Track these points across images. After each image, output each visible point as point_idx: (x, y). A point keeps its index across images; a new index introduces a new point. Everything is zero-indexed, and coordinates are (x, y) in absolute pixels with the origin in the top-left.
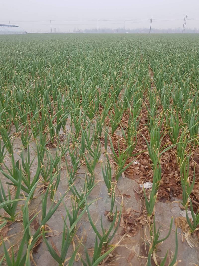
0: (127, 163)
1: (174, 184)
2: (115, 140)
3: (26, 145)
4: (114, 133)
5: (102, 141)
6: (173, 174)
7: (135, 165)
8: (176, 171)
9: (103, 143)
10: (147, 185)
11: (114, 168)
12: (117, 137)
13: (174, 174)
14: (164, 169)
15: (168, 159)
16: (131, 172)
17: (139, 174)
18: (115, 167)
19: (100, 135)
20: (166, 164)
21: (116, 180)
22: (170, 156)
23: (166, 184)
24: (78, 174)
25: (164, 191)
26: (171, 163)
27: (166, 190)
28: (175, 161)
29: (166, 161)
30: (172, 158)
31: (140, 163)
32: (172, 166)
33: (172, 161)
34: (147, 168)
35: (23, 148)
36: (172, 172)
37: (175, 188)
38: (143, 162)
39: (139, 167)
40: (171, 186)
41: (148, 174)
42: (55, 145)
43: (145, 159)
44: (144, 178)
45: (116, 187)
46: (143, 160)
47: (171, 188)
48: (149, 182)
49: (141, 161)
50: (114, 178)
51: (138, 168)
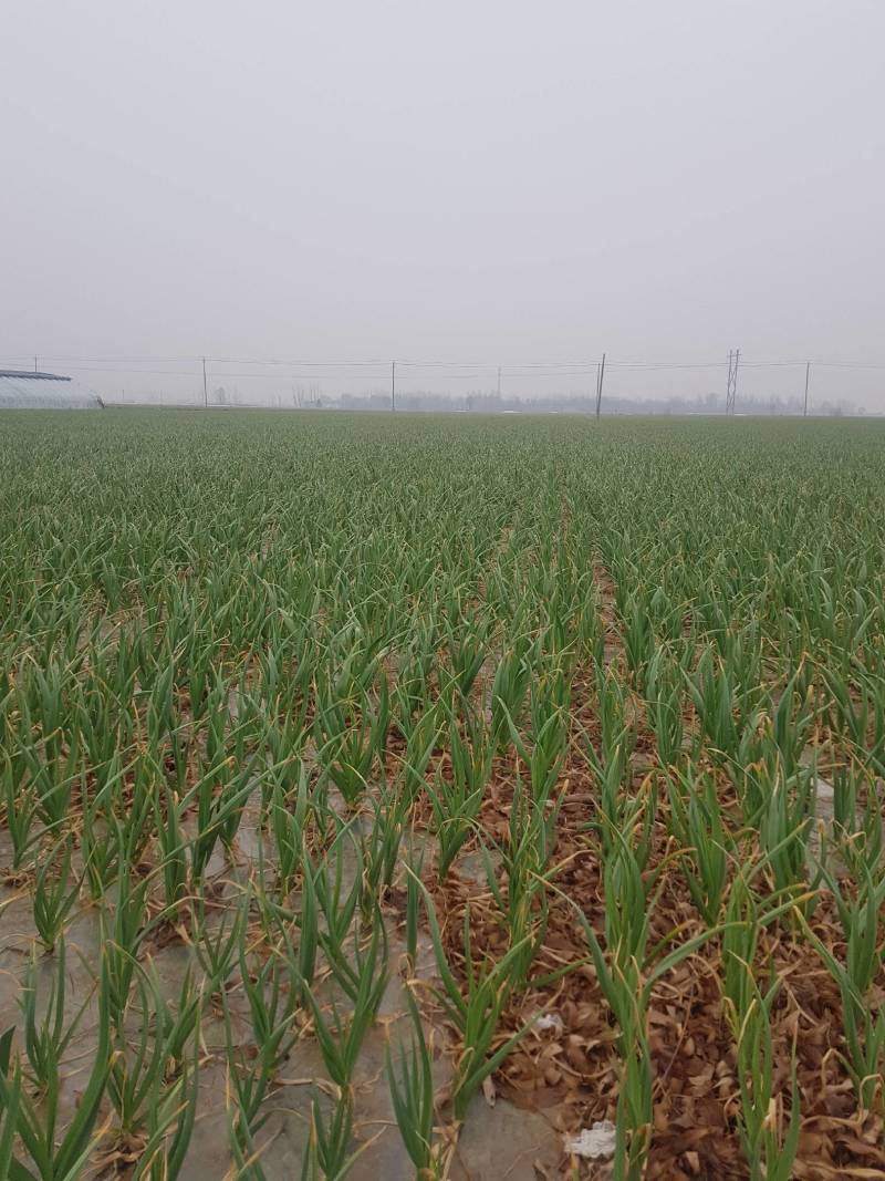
0: (510, 1024)
1: (714, 1129)
2: (453, 904)
3: (49, 936)
4: (451, 868)
5: (394, 911)
6: (709, 1077)
7: (544, 1034)
8: (722, 1063)
9: (402, 920)
10: (596, 1141)
11: (449, 1050)
12: (464, 890)
13: (715, 1078)
14: (669, 1054)
15: (684, 999)
16: (525, 1070)
17: (561, 1080)
18: (452, 1046)
19: (388, 881)
20: (679, 1025)
21: (457, 1118)
22: (695, 986)
23: (681, 1129)
24: (282, 1085)
25: (672, 1170)
26: (702, 1018)
27: (681, 1164)
28: (715, 1010)
29: (679, 1009)
30: (705, 996)
31: (565, 1022)
32: (706, 1037)
33: (707, 1009)
34: (595, 1049)
35: (37, 949)
36: (705, 1065)
37: (721, 1153)
38: (576, 1017)
39: (561, 1045)
40: (704, 1139)
41: (599, 1079)
42: (182, 931)
43: (587, 1001)
44: (582, 1104)
45: (457, 1154)
46: (579, 1009)
47: (704, 1152)
48: (606, 1121)
49: (567, 1009)
50: (445, 1105)
51: (557, 1049)
